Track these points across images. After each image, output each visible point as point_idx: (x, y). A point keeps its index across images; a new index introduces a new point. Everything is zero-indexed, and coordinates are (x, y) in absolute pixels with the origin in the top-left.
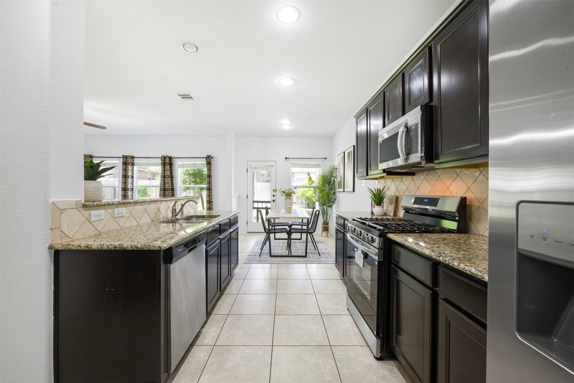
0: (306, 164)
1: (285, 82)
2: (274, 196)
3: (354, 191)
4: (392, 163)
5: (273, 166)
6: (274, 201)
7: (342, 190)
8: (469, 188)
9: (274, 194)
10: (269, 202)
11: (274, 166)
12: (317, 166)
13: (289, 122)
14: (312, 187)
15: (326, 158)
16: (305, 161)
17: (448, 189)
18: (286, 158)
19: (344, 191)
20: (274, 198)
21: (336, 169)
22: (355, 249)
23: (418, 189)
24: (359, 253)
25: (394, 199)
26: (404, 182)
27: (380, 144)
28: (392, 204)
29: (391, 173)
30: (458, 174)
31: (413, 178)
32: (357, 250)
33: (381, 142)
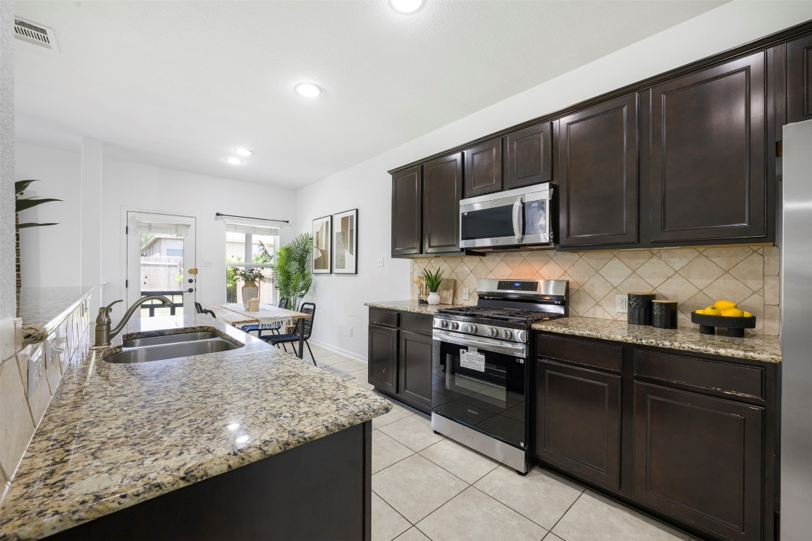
0: (254, 227)
1: (308, 90)
2: (191, 281)
3: (356, 273)
4: (492, 241)
5: (189, 226)
6: (191, 290)
7: (328, 271)
8: (565, 272)
9: (192, 277)
10: (180, 293)
11: (192, 228)
12: (272, 232)
13: (250, 153)
14: (267, 267)
15: (287, 222)
16: (251, 222)
17: (537, 272)
18: (218, 214)
19: (331, 272)
20: (192, 286)
21: (311, 239)
22: (461, 350)
23: (491, 271)
24: (471, 354)
25: (452, 284)
26: (467, 264)
27: (463, 216)
28: (447, 289)
29: (470, 252)
30: (551, 258)
31: (481, 260)
32: (465, 351)
33: (466, 214)
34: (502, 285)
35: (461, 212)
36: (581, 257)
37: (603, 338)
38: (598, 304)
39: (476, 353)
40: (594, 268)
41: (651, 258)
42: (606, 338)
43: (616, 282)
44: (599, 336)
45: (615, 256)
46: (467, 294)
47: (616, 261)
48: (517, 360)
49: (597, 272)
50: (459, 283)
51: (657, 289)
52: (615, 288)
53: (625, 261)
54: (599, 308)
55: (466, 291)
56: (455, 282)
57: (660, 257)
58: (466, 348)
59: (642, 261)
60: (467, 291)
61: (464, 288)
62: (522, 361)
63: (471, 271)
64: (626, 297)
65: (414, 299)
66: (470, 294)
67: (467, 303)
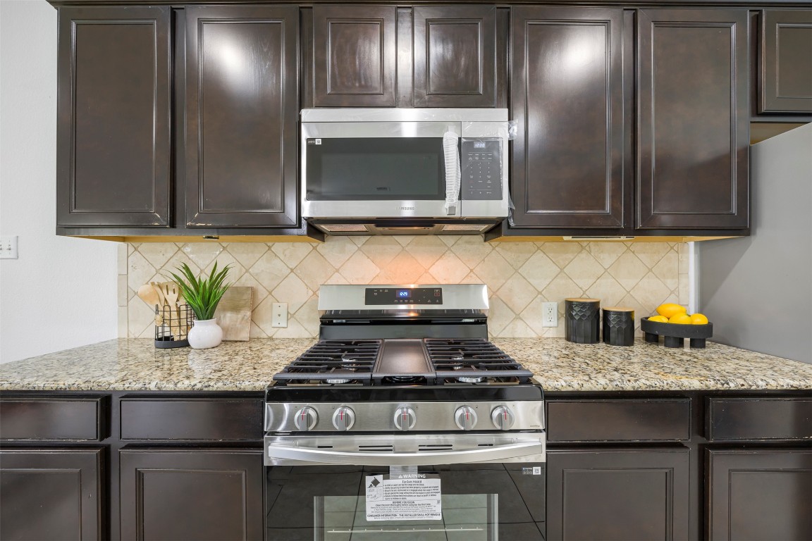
8: (471, 271)
17: (426, 271)
22: (369, 480)
23: (337, 271)
24: (399, 482)
25: (247, 296)
27: (311, 147)
28: (236, 309)
29: (316, 230)
30: (449, 249)
31: (314, 248)
32: (380, 478)
33: (318, 142)
34: (373, 295)
35: (305, 135)
36: (494, 249)
37: (672, 389)
38: (518, 317)
39: (413, 477)
40: (512, 266)
41: (580, 252)
42: (678, 389)
43: (541, 284)
44: (666, 388)
45: (538, 248)
46: (284, 315)
47: (540, 255)
48: (525, 471)
49: (516, 271)
50: (262, 293)
51: (587, 293)
52: (540, 293)
53: (551, 255)
54: (519, 324)
55: (279, 309)
56: (253, 291)
57: (590, 252)
59: (570, 256)
60: (283, 312)
61: (276, 305)
62: (537, 471)
63: (292, 270)
64: (554, 305)
65: (132, 336)
66: (290, 316)
67: (281, 334)
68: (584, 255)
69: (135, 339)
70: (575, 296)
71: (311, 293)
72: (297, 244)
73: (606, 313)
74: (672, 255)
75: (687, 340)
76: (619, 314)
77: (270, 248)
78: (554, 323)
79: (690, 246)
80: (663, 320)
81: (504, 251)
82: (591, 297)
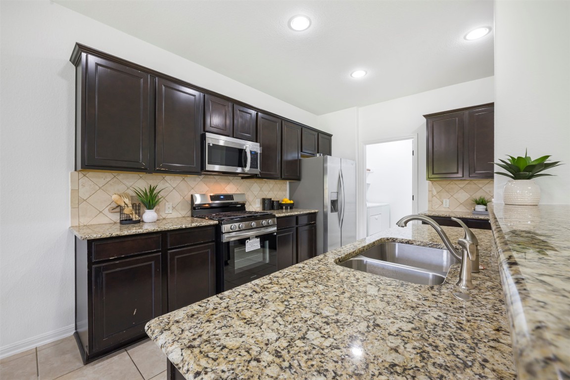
8: (238, 189)
23: (193, 189)
24: (252, 241)
26: (169, 182)
27: (209, 146)
32: (248, 240)
33: (211, 145)
34: (213, 198)
35: (207, 142)
38: (250, 204)
39: (254, 239)
43: (256, 193)
47: (255, 184)
49: (250, 189)
52: (256, 196)
54: (251, 206)
58: (249, 238)
60: (170, 206)
61: (167, 203)
62: (275, 234)
63: (174, 188)
64: (259, 200)
65: (81, 224)
66: (174, 208)
67: (169, 216)
68: (266, 184)
69: (84, 226)
70: (264, 197)
71: (182, 198)
72: (176, 177)
73: (273, 201)
74: (284, 185)
75: (289, 207)
76: (277, 201)
77: (164, 178)
78: (259, 206)
79: (288, 182)
80: (284, 203)
81: (247, 182)
82: (269, 197)
